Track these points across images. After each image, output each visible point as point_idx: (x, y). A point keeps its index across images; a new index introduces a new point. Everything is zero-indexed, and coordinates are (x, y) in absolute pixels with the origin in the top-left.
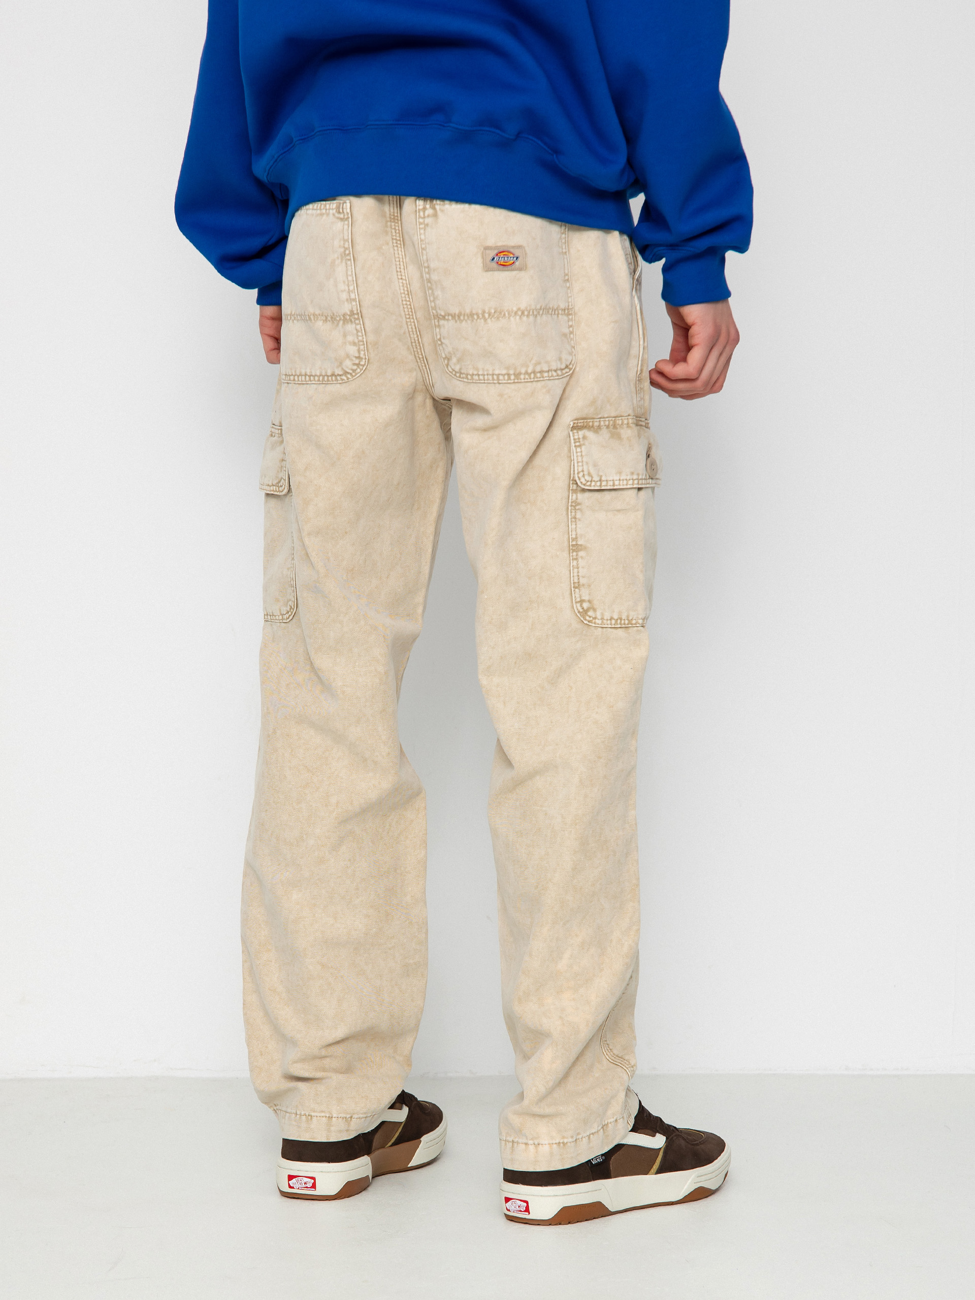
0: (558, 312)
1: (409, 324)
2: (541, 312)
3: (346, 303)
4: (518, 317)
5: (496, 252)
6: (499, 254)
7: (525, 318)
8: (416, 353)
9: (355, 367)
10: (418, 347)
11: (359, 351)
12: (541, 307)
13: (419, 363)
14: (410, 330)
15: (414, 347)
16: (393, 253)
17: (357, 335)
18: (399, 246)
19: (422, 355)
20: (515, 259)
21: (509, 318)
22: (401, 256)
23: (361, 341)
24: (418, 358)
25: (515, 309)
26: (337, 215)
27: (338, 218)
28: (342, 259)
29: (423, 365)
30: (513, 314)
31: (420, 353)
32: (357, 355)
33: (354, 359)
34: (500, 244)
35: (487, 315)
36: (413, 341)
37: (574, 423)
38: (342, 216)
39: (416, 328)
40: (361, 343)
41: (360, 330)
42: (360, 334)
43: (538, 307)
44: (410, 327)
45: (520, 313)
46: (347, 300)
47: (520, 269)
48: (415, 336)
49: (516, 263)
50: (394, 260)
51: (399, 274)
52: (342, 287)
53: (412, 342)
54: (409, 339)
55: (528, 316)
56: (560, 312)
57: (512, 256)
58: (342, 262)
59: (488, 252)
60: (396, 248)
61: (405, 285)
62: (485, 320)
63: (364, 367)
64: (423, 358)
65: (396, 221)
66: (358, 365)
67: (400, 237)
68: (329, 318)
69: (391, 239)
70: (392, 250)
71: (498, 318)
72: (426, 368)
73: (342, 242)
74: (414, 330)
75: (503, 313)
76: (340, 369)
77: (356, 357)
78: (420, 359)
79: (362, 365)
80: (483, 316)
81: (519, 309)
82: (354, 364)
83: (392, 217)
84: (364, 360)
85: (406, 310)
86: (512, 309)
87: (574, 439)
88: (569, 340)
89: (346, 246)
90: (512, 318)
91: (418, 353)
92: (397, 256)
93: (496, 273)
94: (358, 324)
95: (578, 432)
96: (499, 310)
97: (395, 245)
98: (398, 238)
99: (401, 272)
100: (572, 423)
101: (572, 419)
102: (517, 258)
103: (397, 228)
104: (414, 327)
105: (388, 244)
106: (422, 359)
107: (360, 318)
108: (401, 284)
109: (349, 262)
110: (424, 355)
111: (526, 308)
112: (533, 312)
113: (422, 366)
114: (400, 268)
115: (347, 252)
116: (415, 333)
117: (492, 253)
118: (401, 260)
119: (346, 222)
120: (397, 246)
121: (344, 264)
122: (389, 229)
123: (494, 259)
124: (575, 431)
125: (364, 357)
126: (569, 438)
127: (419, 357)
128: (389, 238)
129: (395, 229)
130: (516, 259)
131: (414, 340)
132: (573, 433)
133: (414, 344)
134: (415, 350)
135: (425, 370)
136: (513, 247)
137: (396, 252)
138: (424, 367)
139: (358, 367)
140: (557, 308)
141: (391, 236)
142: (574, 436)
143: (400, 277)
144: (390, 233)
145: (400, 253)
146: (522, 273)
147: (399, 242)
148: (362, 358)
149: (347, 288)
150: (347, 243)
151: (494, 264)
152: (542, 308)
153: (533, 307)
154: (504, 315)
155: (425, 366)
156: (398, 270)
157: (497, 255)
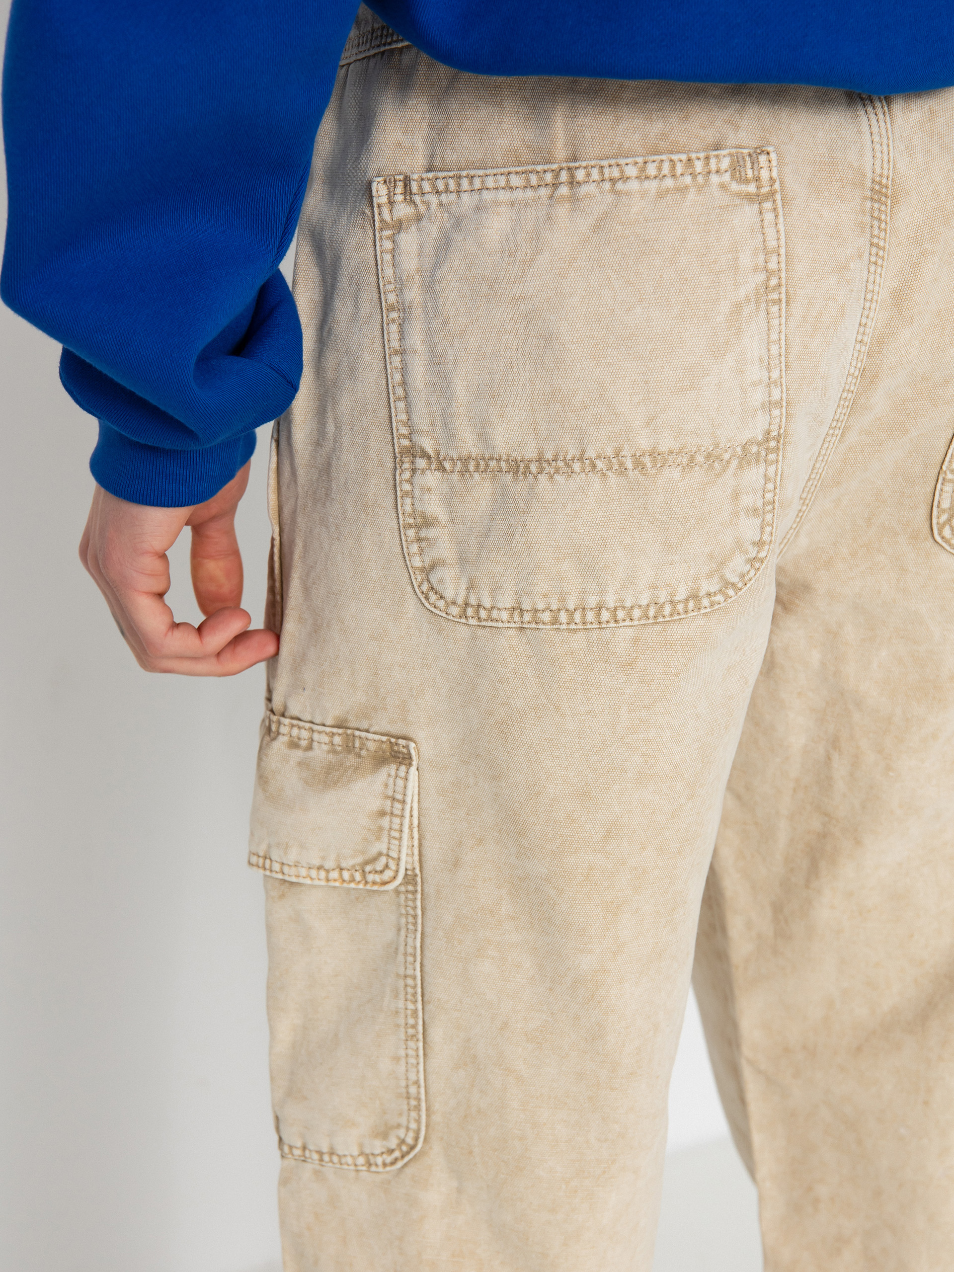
3: (760, 412)
9: (747, 568)
11: (762, 528)
16: (865, 279)
17: (765, 490)
18: (880, 262)
22: (877, 289)
23: (769, 503)
26: (735, 187)
27: (738, 195)
28: (758, 302)
32: (757, 538)
33: (750, 549)
38: (752, 188)
40: (770, 508)
41: (773, 475)
42: (770, 486)
46: (763, 405)
50: (863, 297)
52: (755, 373)
58: (757, 308)
60: (873, 268)
63: (763, 563)
65: (884, 198)
66: (753, 560)
67: (885, 240)
68: (700, 459)
69: (867, 245)
70: (865, 272)
73: (761, 258)
76: (716, 579)
77: (754, 543)
79: (760, 560)
82: (748, 561)
83: (877, 187)
84: (766, 548)
89: (773, 265)
92: (870, 287)
94: (772, 462)
97: (873, 259)
98: (881, 243)
99: (865, 325)
103: (883, 217)
107: (781, 446)
109: (774, 309)
114: (867, 317)
115: (774, 282)
118: (875, 297)
119: (768, 205)
120: (876, 263)
121: (762, 314)
122: (867, 219)
125: (769, 539)
128: (865, 242)
129: (879, 219)
137: (871, 278)
139: (752, 565)
144: (868, 230)
145: (878, 280)
147: (881, 253)
148: (764, 544)
149: (765, 374)
150: (774, 259)
156: (864, 320)
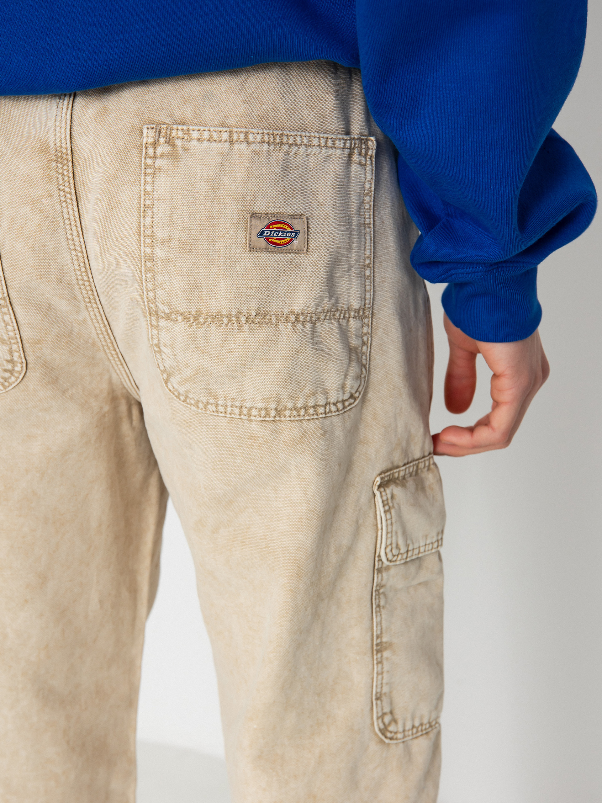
0: (349, 314)
1: (90, 309)
2: (322, 317)
4: (290, 325)
5: (266, 222)
6: (271, 227)
7: (299, 326)
8: (106, 348)
9: (7, 375)
10: (109, 341)
11: (11, 352)
12: (324, 309)
13: (113, 362)
14: (93, 317)
15: (102, 340)
16: (59, 211)
17: (7, 329)
18: (69, 201)
19: (115, 350)
20: (293, 235)
21: (277, 326)
22: (72, 218)
23: (13, 338)
24: (109, 355)
25: (286, 312)
29: (118, 363)
30: (283, 320)
31: (112, 348)
32: (9, 358)
33: (5, 363)
34: (272, 210)
35: (243, 319)
36: (99, 332)
37: (382, 478)
39: (101, 316)
40: (13, 341)
41: (10, 322)
42: (10, 328)
43: (320, 310)
44: (92, 313)
45: (292, 318)
47: (298, 252)
48: (102, 325)
49: (295, 241)
50: (61, 222)
51: (71, 242)
53: (97, 334)
54: (93, 329)
55: (303, 323)
56: (352, 314)
57: (289, 230)
59: (254, 221)
60: (64, 205)
61: (81, 259)
62: (241, 326)
63: (20, 374)
64: (117, 354)
65: (65, 162)
66: (11, 372)
67: (70, 188)
69: (56, 189)
70: (58, 207)
71: (260, 324)
72: (123, 367)
74: (99, 318)
75: (268, 317)
77: (8, 361)
78: (113, 356)
79: (17, 372)
80: (238, 320)
81: (292, 312)
82: (6, 371)
83: (59, 154)
84: (19, 365)
85: (84, 291)
86: (282, 311)
87: (383, 502)
88: (360, 355)
90: (281, 326)
91: (109, 348)
92: (66, 216)
93: (264, 255)
94: (6, 314)
95: (385, 491)
96: (262, 312)
97: (63, 199)
98: (67, 190)
99: (73, 240)
100: (378, 479)
101: (378, 472)
102: (296, 233)
103: (66, 173)
104: (98, 314)
105: (51, 196)
106: (115, 356)
107: (9, 305)
108: (75, 258)
110: (117, 350)
111: (303, 311)
112: (311, 318)
113: (117, 365)
114: (72, 235)
116: (100, 322)
117: (260, 225)
118: (73, 223)
120: (66, 202)
122: (53, 173)
123: (263, 232)
124: (382, 490)
125: (19, 361)
126: (373, 500)
127: (111, 353)
128: (53, 187)
129: (63, 174)
130: (295, 235)
131: (101, 330)
132: (381, 493)
133: (101, 336)
134: (104, 343)
135: (122, 369)
136: (292, 216)
137: (65, 210)
138: (120, 367)
139: (12, 374)
140: (348, 309)
141: (56, 184)
142: (381, 497)
143: (72, 247)
145: (71, 212)
146: (302, 258)
147: (68, 196)
148: (17, 362)
151: (262, 242)
152: (326, 310)
153: (312, 310)
154: (270, 320)
155: (122, 364)
156: (70, 237)
157: (268, 227)
